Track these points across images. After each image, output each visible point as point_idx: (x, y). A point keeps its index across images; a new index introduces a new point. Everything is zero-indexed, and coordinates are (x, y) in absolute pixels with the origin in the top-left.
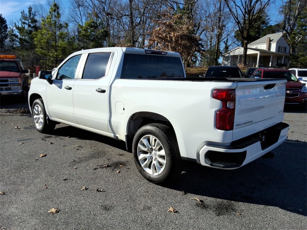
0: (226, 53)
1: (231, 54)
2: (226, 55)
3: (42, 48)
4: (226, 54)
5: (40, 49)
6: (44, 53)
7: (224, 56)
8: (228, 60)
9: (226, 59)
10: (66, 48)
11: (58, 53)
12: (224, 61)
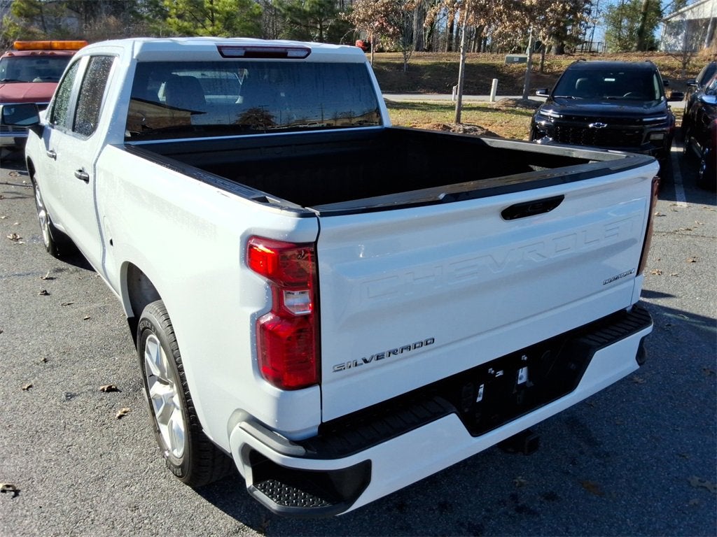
0: (675, 13)
1: (689, 16)
2: (673, 19)
3: (180, 17)
4: (675, 16)
5: (177, 20)
6: (185, 27)
7: (667, 21)
8: (677, 34)
9: (674, 29)
10: (232, 15)
11: (215, 28)
12: (667, 35)
